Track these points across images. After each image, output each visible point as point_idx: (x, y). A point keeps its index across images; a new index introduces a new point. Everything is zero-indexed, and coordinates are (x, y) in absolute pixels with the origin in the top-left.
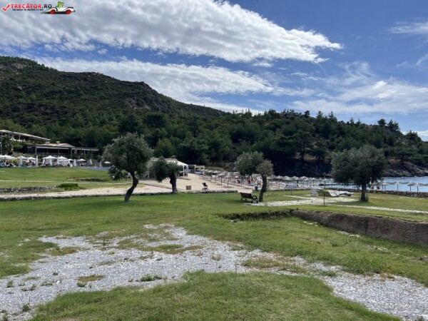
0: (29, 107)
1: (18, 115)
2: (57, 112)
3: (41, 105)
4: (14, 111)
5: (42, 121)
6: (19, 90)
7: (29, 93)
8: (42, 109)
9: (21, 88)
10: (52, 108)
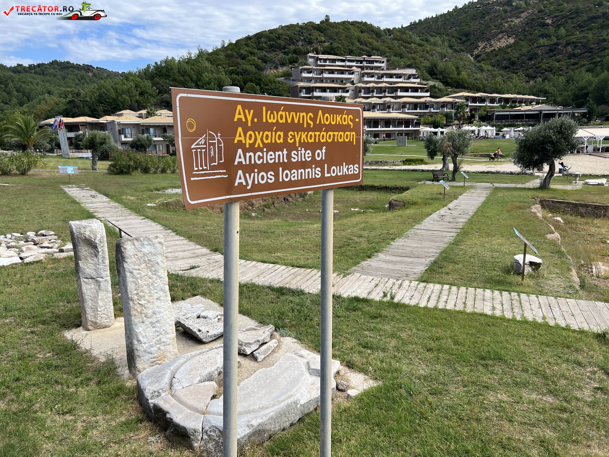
0: (551, 50)
1: (534, 65)
2: (590, 50)
3: (568, 44)
4: (530, 59)
5: (564, 68)
6: (548, 25)
7: (558, 27)
8: (569, 49)
9: (549, 21)
10: (584, 46)
